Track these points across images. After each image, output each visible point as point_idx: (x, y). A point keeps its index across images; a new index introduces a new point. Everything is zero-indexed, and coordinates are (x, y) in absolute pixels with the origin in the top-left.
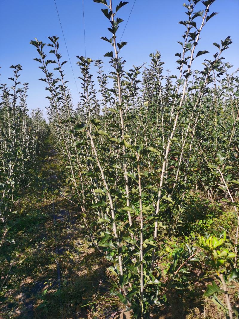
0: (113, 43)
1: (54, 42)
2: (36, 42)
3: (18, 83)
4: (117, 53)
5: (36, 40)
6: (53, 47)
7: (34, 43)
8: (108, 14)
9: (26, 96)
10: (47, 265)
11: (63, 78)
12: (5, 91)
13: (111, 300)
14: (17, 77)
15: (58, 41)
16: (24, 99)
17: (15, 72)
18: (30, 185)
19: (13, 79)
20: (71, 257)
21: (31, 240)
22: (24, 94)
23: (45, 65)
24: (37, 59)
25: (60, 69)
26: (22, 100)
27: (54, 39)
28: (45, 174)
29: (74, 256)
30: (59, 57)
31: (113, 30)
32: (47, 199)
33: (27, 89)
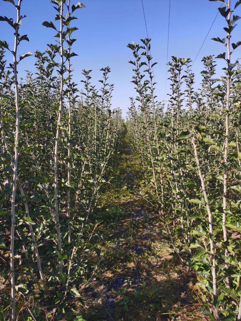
0: (226, 43)
1: (146, 45)
2: (132, 45)
3: (106, 85)
4: (231, 53)
5: (133, 43)
6: (145, 49)
7: (131, 46)
8: (224, 12)
9: (111, 96)
10: (126, 262)
11: (151, 80)
12: (94, 93)
13: (193, 315)
14: (106, 79)
15: (150, 43)
16: (109, 99)
17: (104, 74)
18: (110, 182)
19: (102, 82)
20: (149, 260)
21: (111, 235)
22: (110, 95)
23: (139, 68)
24: (131, 62)
25: (149, 71)
26: (107, 100)
27: (146, 42)
28: (123, 171)
29: (152, 259)
30: (149, 58)
31: (229, 30)
32: (124, 196)
33: (112, 90)
